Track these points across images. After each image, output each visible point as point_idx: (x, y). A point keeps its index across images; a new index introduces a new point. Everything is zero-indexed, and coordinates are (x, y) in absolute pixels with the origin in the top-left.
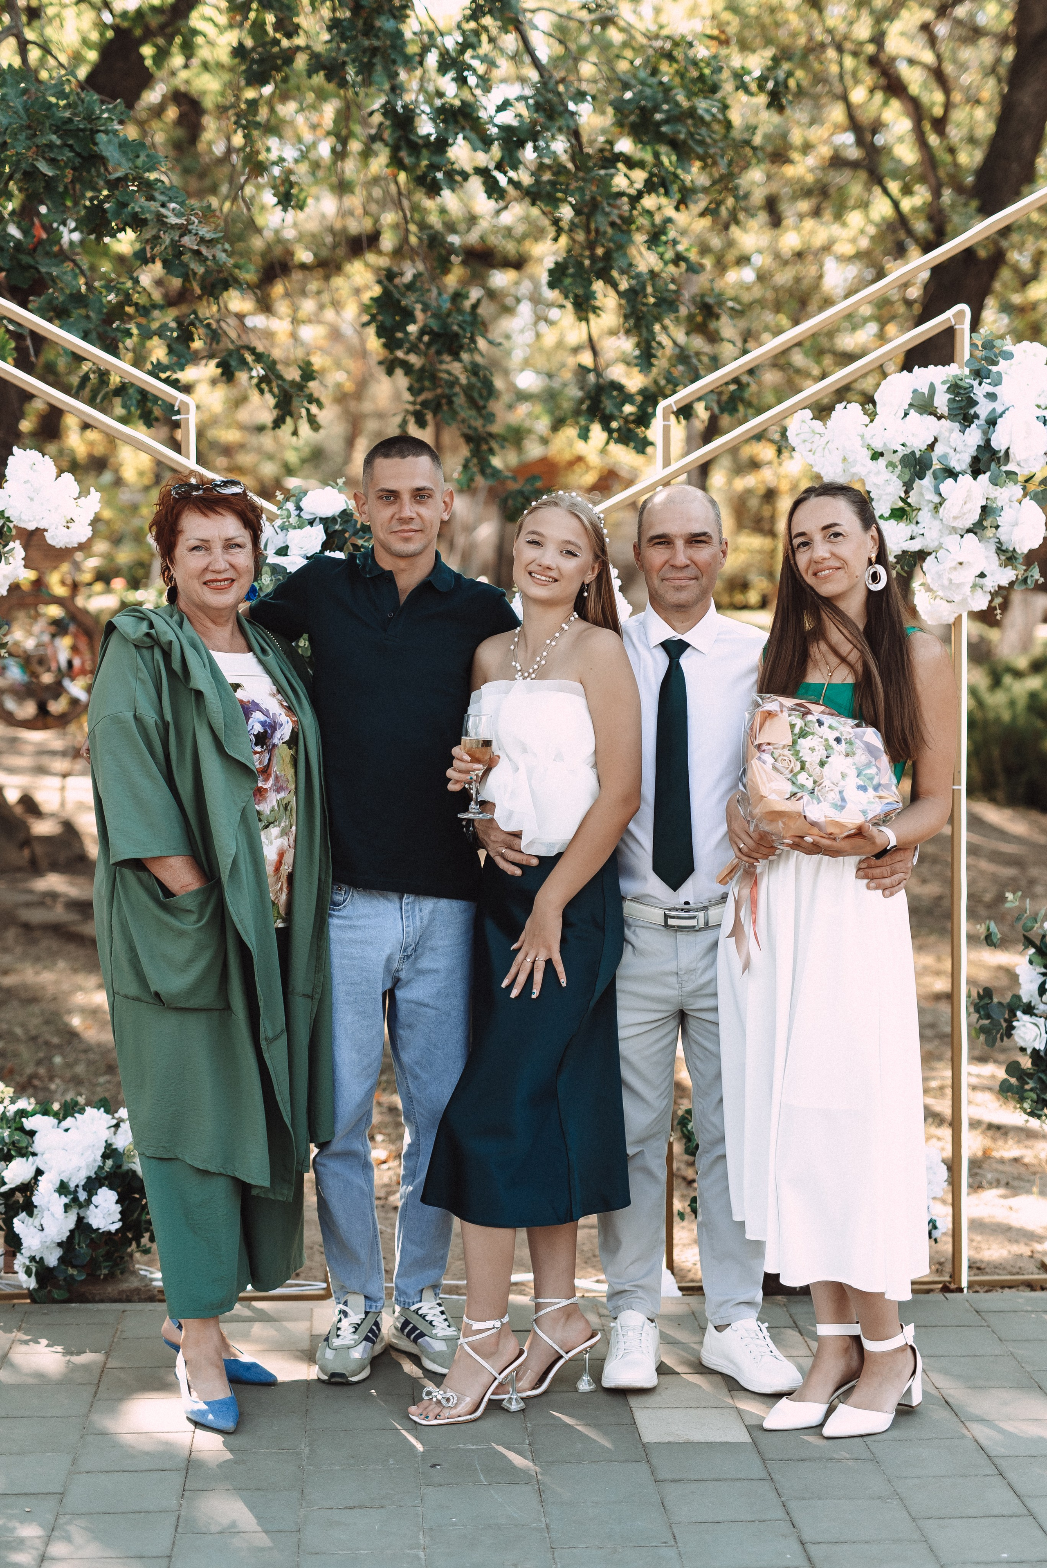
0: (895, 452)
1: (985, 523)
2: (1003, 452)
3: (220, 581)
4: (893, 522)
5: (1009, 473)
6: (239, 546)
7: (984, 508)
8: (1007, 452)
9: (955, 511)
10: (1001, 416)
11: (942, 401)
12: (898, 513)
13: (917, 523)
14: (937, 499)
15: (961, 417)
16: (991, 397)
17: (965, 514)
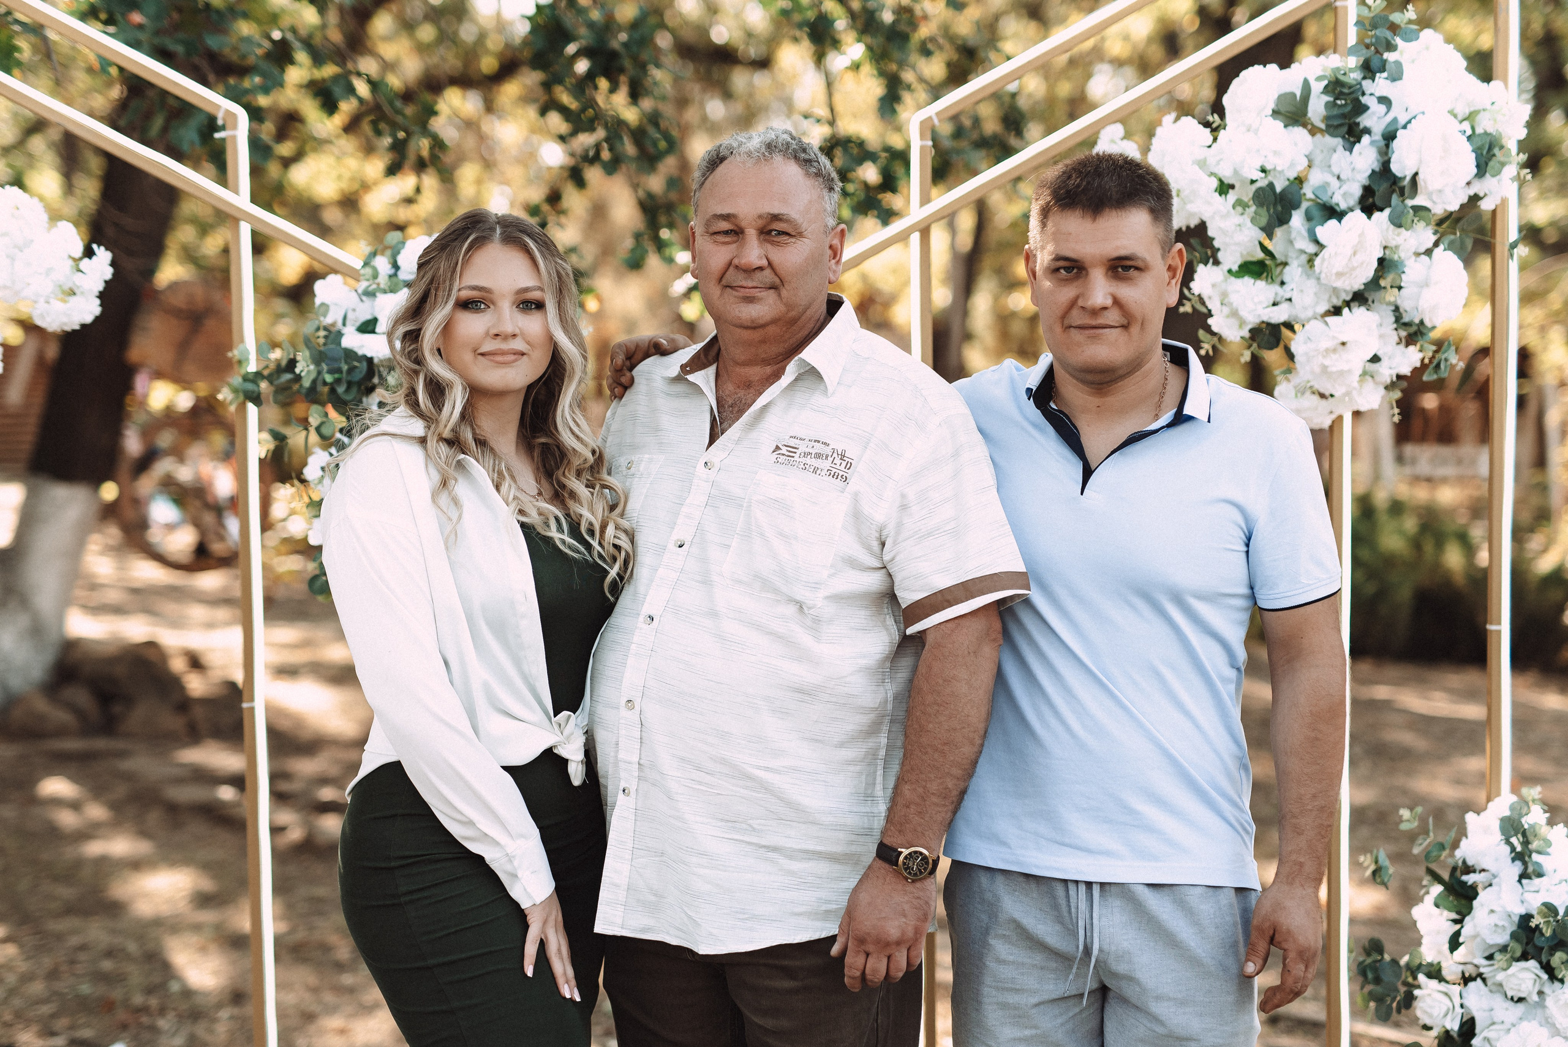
0: (1253, 182)
1: (1382, 283)
2: (1406, 182)
4: (1248, 280)
5: (1417, 209)
7: (1381, 261)
8: (1414, 179)
9: (1339, 264)
10: (1405, 127)
11: (1317, 107)
12: (1256, 268)
13: (1283, 283)
14: (1311, 248)
15: (1345, 129)
16: (1388, 100)
17: (1354, 269)
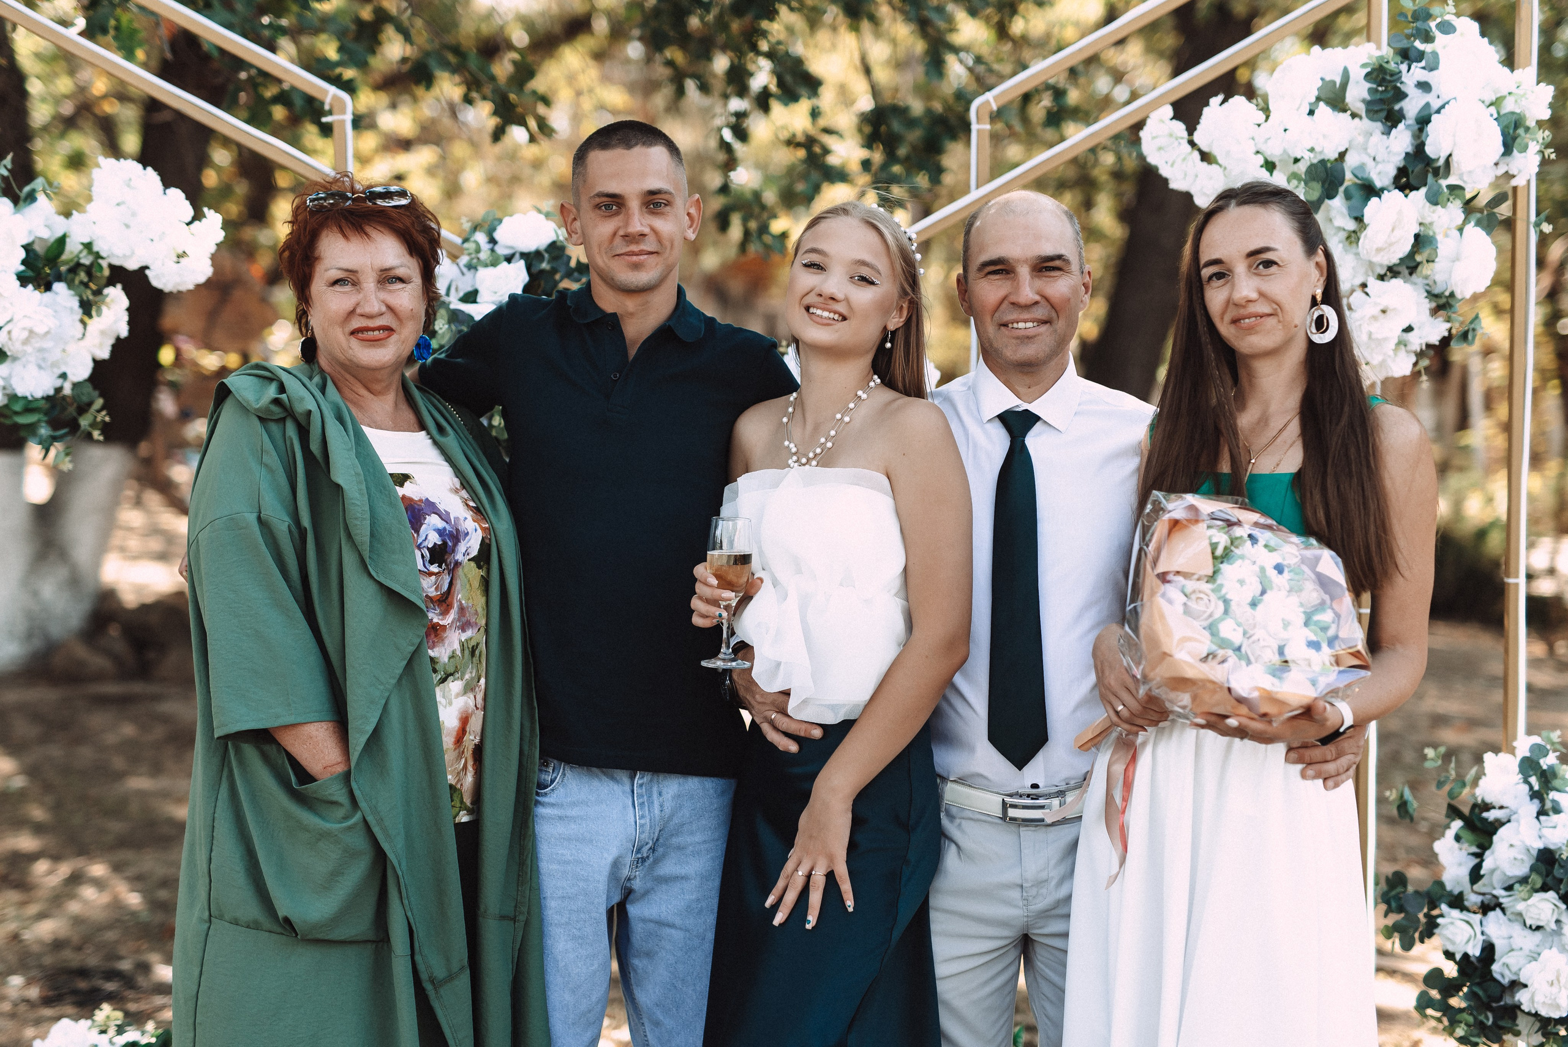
0: (1296, 161)
1: (1418, 258)
2: (1441, 162)
3: (373, 329)
5: (1452, 188)
6: (401, 280)
7: (1417, 237)
8: (1447, 162)
9: (1380, 242)
10: (1438, 111)
11: (1358, 92)
14: (1351, 225)
15: (1383, 114)
16: (1425, 86)
17: (1391, 245)
